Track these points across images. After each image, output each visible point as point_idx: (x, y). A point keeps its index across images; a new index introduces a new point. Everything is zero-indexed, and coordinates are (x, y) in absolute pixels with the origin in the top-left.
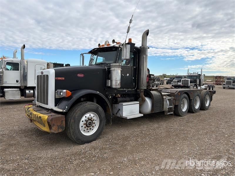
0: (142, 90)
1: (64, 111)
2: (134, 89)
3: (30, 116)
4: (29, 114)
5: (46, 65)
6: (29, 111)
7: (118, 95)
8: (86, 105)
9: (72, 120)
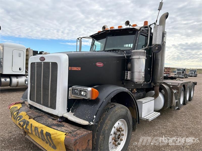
0: (158, 84)
1: (92, 123)
2: (149, 82)
3: (24, 127)
4: (22, 123)
5: (26, 50)
6: (21, 117)
7: (134, 90)
8: (116, 111)
9: (101, 136)
